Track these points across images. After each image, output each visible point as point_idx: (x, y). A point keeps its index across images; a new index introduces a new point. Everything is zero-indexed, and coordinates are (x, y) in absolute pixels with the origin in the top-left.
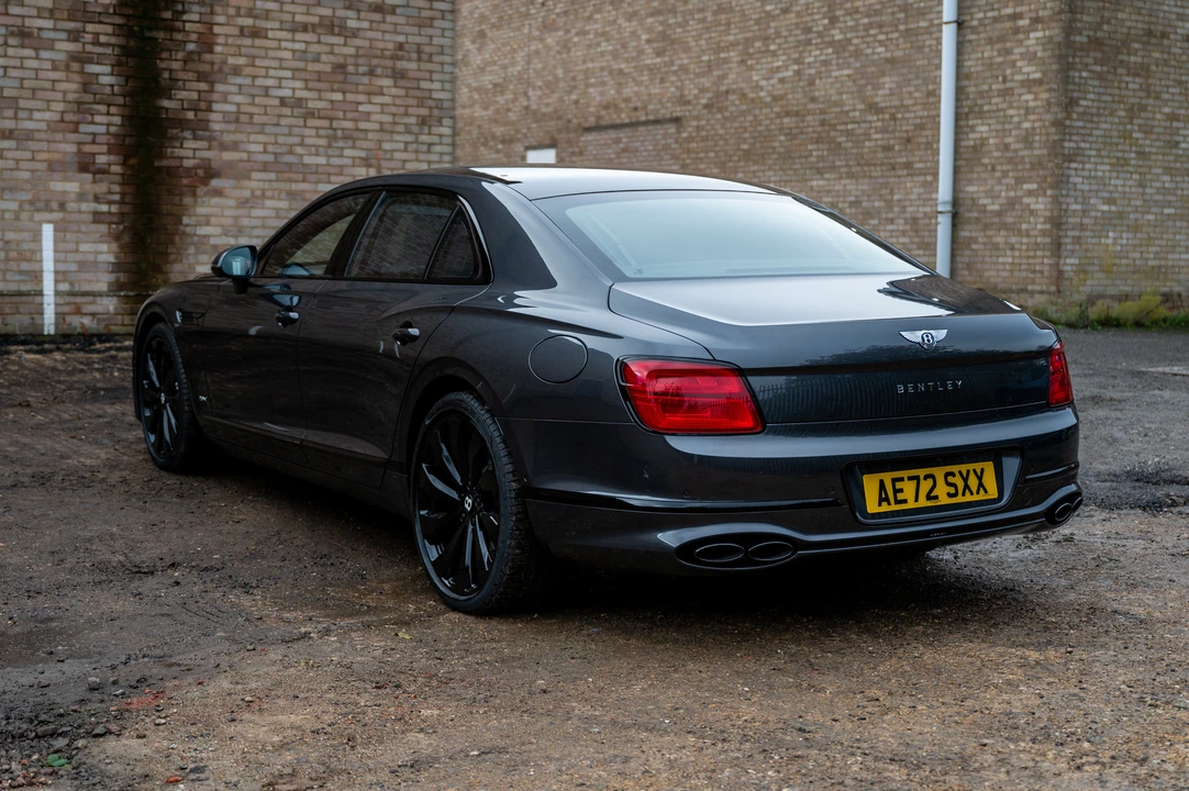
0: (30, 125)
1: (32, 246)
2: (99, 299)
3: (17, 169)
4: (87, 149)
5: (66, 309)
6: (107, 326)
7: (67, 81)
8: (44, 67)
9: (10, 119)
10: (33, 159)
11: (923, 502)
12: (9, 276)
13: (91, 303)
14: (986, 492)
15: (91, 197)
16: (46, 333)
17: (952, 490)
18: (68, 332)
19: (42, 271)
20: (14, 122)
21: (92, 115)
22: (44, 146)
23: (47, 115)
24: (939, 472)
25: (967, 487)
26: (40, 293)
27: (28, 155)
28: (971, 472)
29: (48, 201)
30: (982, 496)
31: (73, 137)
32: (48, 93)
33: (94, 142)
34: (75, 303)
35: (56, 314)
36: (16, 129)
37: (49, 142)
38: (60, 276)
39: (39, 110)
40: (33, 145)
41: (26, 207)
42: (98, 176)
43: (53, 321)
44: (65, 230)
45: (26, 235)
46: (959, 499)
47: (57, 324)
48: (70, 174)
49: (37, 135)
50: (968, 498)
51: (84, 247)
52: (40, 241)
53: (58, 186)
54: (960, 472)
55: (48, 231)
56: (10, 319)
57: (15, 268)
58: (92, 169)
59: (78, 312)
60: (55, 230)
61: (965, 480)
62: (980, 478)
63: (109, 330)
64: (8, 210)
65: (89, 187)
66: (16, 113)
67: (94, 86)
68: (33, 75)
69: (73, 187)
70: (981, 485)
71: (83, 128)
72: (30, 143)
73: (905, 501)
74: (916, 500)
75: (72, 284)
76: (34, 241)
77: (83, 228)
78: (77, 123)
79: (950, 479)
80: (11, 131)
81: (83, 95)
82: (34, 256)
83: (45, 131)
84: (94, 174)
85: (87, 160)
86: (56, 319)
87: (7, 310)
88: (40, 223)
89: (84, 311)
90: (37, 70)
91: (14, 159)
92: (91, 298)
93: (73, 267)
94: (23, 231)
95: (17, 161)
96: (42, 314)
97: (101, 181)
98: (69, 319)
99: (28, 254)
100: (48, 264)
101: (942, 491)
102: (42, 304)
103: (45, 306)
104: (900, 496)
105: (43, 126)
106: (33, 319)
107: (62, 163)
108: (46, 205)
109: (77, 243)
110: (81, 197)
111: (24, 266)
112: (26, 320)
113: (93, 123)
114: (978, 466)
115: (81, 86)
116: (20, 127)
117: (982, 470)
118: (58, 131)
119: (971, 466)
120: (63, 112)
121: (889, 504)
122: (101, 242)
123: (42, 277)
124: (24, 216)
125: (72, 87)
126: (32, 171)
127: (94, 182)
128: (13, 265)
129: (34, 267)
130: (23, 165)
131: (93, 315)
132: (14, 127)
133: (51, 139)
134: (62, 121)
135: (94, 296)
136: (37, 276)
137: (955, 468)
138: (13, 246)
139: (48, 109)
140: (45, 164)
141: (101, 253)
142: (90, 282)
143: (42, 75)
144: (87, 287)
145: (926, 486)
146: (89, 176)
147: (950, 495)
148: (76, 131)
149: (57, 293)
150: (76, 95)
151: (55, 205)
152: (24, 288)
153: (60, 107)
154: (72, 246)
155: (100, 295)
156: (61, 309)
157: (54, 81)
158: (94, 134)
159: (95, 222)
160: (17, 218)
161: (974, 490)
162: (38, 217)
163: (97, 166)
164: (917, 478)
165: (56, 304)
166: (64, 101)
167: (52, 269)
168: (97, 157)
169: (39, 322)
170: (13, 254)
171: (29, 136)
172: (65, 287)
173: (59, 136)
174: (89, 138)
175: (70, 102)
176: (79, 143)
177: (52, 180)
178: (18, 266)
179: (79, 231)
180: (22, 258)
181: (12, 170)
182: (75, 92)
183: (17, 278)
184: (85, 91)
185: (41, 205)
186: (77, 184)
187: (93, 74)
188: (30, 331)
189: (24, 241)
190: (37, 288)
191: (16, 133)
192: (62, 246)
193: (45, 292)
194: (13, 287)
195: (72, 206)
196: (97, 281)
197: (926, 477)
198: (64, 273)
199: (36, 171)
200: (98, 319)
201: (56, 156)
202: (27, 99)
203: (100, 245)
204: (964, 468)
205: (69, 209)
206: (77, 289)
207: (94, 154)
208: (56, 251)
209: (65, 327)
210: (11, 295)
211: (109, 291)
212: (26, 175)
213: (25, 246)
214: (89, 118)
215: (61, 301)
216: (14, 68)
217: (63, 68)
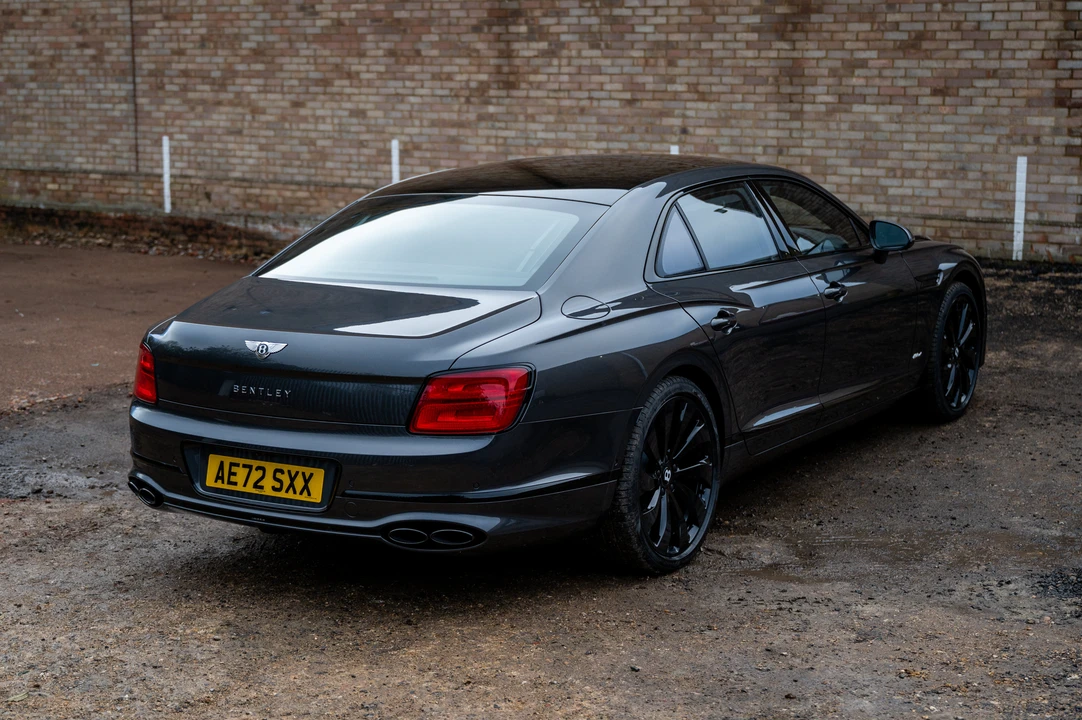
0: (1012, 64)
1: (1006, 177)
2: (1066, 229)
3: (999, 105)
4: (1065, 84)
5: (1035, 237)
6: (1073, 256)
7: (1050, 20)
8: (1029, 8)
9: (995, 59)
10: (1014, 96)
11: (250, 489)
12: (984, 205)
13: (1059, 233)
14: (309, 494)
15: (1065, 131)
16: (1014, 258)
17: (278, 485)
18: (1035, 259)
19: (1014, 201)
20: (998, 62)
21: (1071, 51)
22: (1025, 83)
23: (1029, 54)
24: (270, 467)
25: (291, 485)
26: (1011, 221)
27: (1009, 92)
28: (300, 474)
29: (1024, 136)
30: (304, 497)
31: (1052, 73)
32: (1031, 33)
33: (1071, 78)
34: (1044, 233)
35: (1025, 241)
36: (1000, 69)
37: (1028, 79)
38: (1031, 206)
39: (1022, 50)
40: (1014, 83)
41: (1004, 141)
42: (1073, 111)
43: (1021, 247)
44: (1038, 163)
45: (1002, 167)
46: (282, 494)
47: (1024, 251)
48: (1046, 109)
49: (1018, 74)
50: (290, 495)
51: (1055, 179)
52: (1015, 172)
53: (1034, 121)
54: (289, 472)
55: (1022, 163)
56: (983, 244)
57: (991, 198)
58: (1068, 103)
59: (1045, 240)
60: (1029, 163)
61: (292, 479)
62: (307, 481)
63: (1075, 260)
64: (987, 144)
65: (1064, 121)
66: (1000, 54)
67: (1076, 23)
68: (1018, 16)
69: (1048, 122)
70: (306, 487)
71: (1062, 64)
72: (1011, 81)
73: (235, 484)
74: (245, 485)
75: (1041, 214)
76: (1009, 172)
77: (1056, 162)
78: (1057, 60)
79: (279, 475)
80: (995, 71)
81: (1065, 32)
82: (1008, 186)
83: (1026, 69)
84: (1069, 108)
85: (1064, 96)
86: (1024, 246)
87: (981, 235)
88: (1015, 157)
89: (1051, 240)
90: (1021, 12)
91: (996, 97)
92: (1059, 228)
93: (1044, 198)
94: (999, 163)
95: (999, 98)
96: (1012, 241)
97: (1076, 115)
98: (1036, 247)
99: (1003, 185)
100: (1020, 195)
101: (268, 483)
102: (1013, 232)
103: (1015, 233)
104: (233, 479)
105: (1024, 64)
106: (1003, 244)
107: (1040, 98)
108: (1022, 138)
109: (1049, 175)
110: (1056, 131)
111: (999, 195)
112: (997, 245)
113: (1072, 59)
114: (308, 471)
115: (1062, 23)
116: (1003, 66)
117: (312, 475)
118: (1037, 69)
119: (302, 469)
120: (1044, 50)
121: (223, 483)
122: (1071, 174)
123: (1014, 206)
124: (1001, 149)
125: (1053, 26)
126: (1012, 107)
127: (1069, 116)
128: (989, 195)
129: (1006, 196)
130: (1004, 102)
131: (1060, 244)
132: (998, 66)
133: (1030, 76)
134: (1043, 58)
135: (1062, 226)
136: (1010, 205)
137: (285, 467)
138: (990, 177)
139: (1030, 48)
140: (1024, 100)
141: (1071, 185)
142: (1059, 212)
143: (1026, 16)
144: (1055, 218)
145: (256, 475)
146: (1065, 111)
147: (274, 489)
148: (1055, 67)
149: (1027, 222)
150: (1058, 33)
151: (1030, 139)
152: (998, 215)
153: (1041, 45)
154: (1043, 178)
155: (1068, 225)
156: (1029, 237)
157: (1037, 21)
158: (1072, 70)
159: (1067, 154)
160: (995, 151)
161: (298, 490)
162: (1014, 150)
163: (1073, 101)
164: (250, 467)
165: (1025, 232)
166: (1046, 39)
167: (1023, 199)
168: (1073, 91)
169: (1009, 248)
170: (989, 185)
171: (1011, 74)
172: (1034, 216)
173: (1038, 73)
174: (1067, 74)
175: (1050, 40)
176: (1057, 80)
177: (1029, 116)
178: (993, 195)
179: (1051, 164)
180: (997, 188)
181: (993, 106)
182: (1057, 30)
183: (993, 206)
184: (1067, 28)
185: (1017, 138)
186: (1053, 119)
187: (1075, 11)
188: (999, 255)
189: (999, 172)
190: (1008, 216)
191: (1000, 71)
192: (1034, 178)
193: (1016, 221)
194: (987, 214)
195: (1046, 139)
196: (1066, 212)
197: (258, 468)
198: (1035, 203)
199: (1015, 106)
200: (1064, 249)
201: (1035, 93)
202: (1012, 39)
203: (1071, 177)
204: (294, 469)
205: (1043, 142)
206: (1045, 218)
207: (1071, 89)
208: (1028, 182)
209: (1033, 254)
210: (985, 222)
211: (1077, 222)
212: (1005, 111)
213: (1001, 177)
214: (1068, 54)
215: (1030, 230)
216: (1002, 11)
217: (1047, 7)
